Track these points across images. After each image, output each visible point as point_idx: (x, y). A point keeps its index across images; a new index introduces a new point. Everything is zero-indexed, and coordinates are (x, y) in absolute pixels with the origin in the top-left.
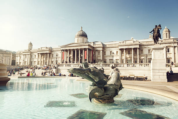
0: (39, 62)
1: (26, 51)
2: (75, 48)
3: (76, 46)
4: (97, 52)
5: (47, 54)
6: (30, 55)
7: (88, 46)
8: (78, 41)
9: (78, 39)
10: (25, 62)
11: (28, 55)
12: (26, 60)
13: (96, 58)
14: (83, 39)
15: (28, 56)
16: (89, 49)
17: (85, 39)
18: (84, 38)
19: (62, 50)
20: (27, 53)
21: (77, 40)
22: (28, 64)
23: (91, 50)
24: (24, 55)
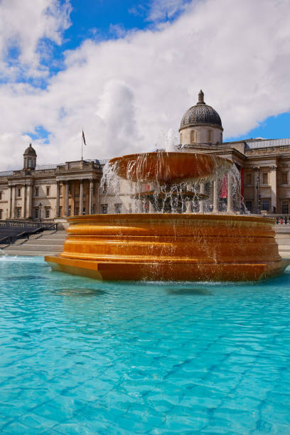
0: (60, 208)
1: (18, 175)
4: (256, 174)
5: (86, 182)
6: (32, 186)
8: (192, 139)
10: (18, 209)
11: (26, 186)
12: (21, 203)
13: (256, 194)
15: (26, 192)
18: (213, 129)
20: (22, 182)
21: (189, 135)
22: (27, 216)
23: (239, 167)
24: (11, 187)
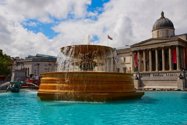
2: (155, 47)
3: (156, 44)
7: (177, 42)
8: (158, 35)
9: (158, 32)
14: (167, 31)
16: (180, 47)
17: (170, 30)
19: (134, 51)
21: (156, 34)
23: (183, 47)
